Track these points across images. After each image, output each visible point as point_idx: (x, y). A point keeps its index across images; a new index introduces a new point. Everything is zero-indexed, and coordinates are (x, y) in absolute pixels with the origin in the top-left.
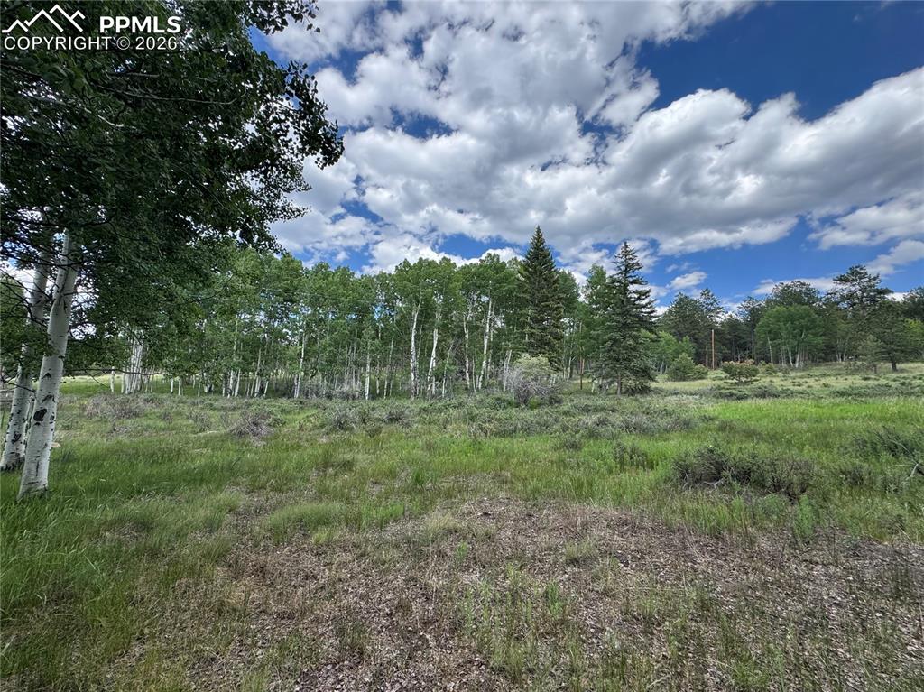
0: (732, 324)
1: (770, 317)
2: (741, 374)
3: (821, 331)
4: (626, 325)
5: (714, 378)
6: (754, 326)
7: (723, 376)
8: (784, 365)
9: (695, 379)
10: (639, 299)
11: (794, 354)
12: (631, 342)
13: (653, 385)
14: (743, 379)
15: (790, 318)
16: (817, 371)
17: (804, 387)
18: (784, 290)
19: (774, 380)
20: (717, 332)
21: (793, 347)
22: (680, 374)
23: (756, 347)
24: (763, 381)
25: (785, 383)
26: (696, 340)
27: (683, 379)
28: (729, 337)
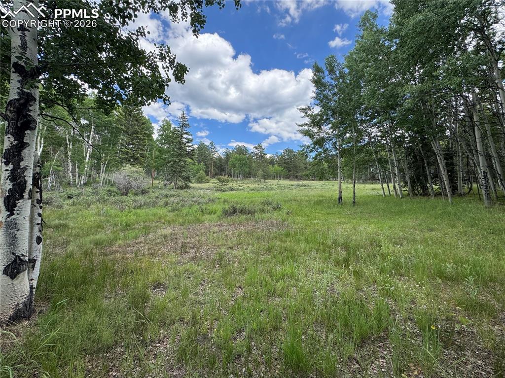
0: (220, 159)
1: (234, 158)
2: (223, 181)
3: (248, 166)
4: (180, 155)
5: (213, 182)
6: (228, 161)
7: (216, 182)
8: (236, 178)
9: (205, 183)
10: (187, 142)
11: (240, 174)
12: (183, 163)
13: (191, 185)
14: (224, 184)
15: (240, 160)
16: (246, 181)
17: (242, 187)
18: (239, 148)
19: (234, 184)
20: (215, 162)
21: (239, 172)
22: (200, 180)
23: (227, 170)
24: (230, 185)
25: (237, 186)
26: (206, 165)
27: (200, 182)
28: (218, 165)
